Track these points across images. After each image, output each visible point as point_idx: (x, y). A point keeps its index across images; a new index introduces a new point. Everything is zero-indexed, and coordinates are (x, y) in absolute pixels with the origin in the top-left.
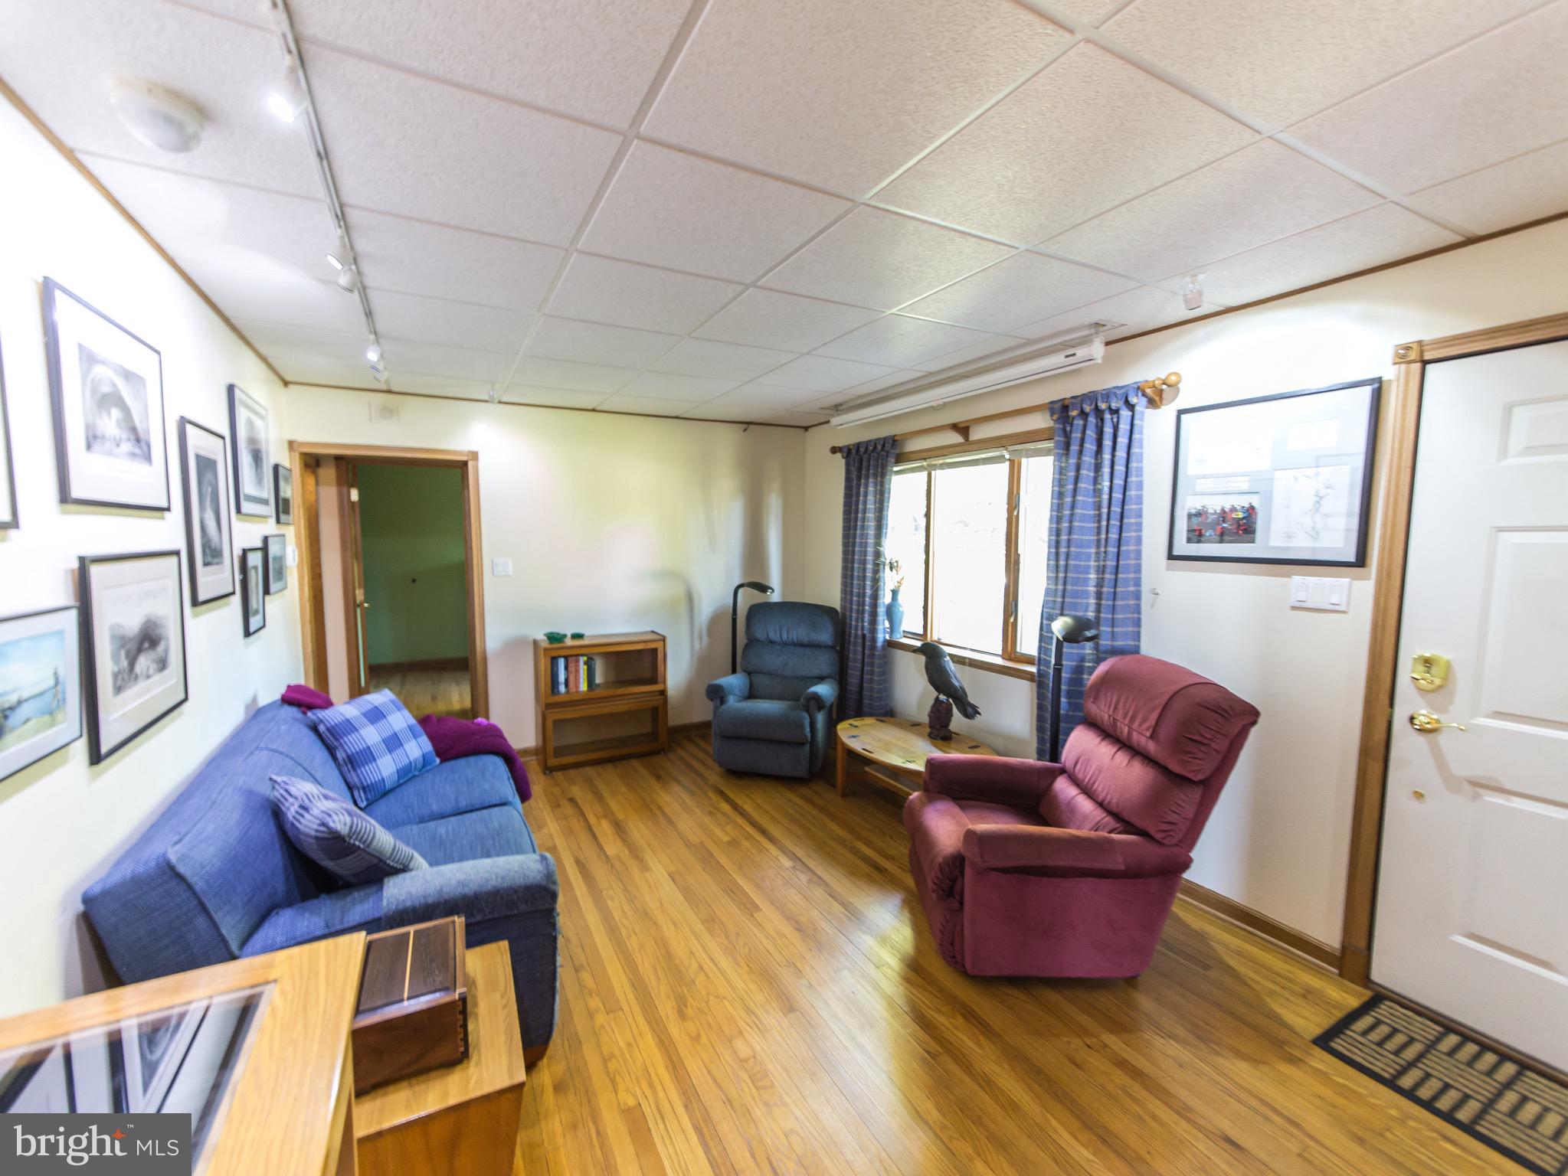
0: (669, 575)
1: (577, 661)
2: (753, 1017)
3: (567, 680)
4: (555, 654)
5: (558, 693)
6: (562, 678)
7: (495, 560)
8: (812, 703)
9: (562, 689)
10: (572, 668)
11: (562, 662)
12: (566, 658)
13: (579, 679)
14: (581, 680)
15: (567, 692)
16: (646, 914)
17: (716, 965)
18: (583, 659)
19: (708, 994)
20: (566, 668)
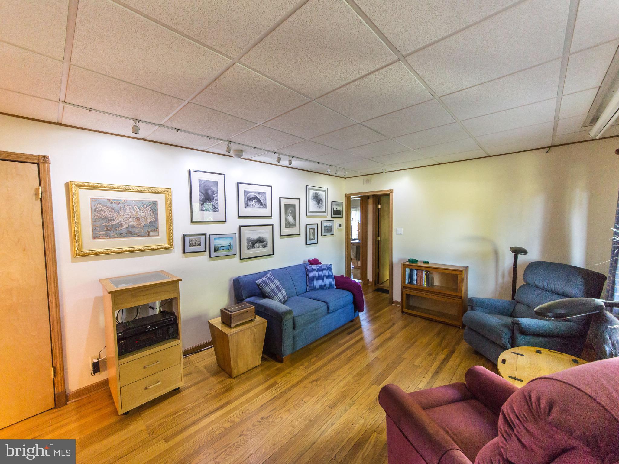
0: (483, 239)
1: (422, 273)
2: (321, 398)
3: (417, 279)
4: (412, 267)
5: (413, 284)
6: (415, 278)
7: (397, 229)
8: (516, 326)
9: (415, 283)
10: (419, 274)
11: (415, 272)
12: (417, 270)
13: (423, 281)
14: (424, 281)
15: (417, 285)
16: (350, 360)
17: (339, 382)
18: (424, 272)
19: (325, 385)
20: (417, 275)
